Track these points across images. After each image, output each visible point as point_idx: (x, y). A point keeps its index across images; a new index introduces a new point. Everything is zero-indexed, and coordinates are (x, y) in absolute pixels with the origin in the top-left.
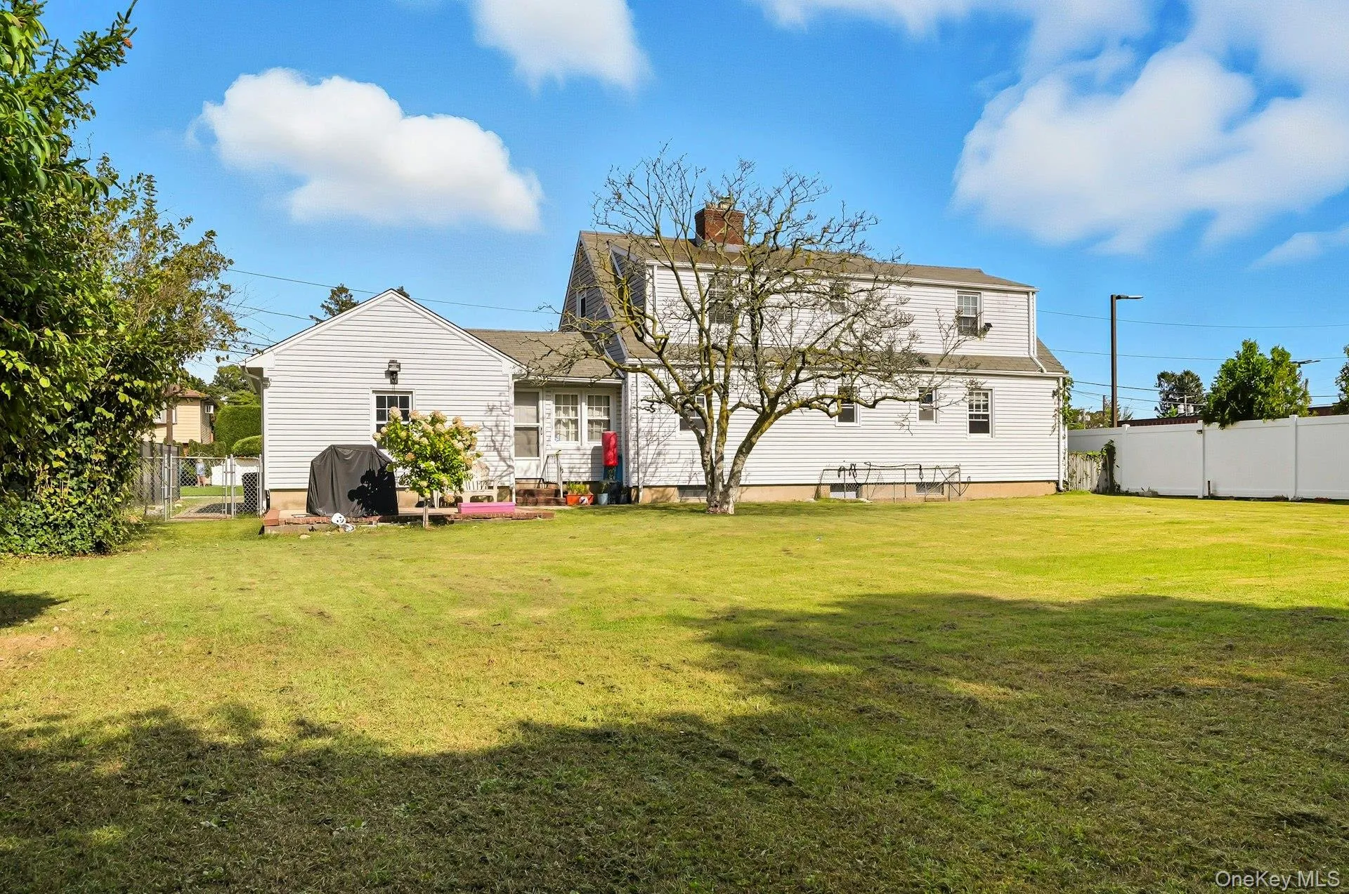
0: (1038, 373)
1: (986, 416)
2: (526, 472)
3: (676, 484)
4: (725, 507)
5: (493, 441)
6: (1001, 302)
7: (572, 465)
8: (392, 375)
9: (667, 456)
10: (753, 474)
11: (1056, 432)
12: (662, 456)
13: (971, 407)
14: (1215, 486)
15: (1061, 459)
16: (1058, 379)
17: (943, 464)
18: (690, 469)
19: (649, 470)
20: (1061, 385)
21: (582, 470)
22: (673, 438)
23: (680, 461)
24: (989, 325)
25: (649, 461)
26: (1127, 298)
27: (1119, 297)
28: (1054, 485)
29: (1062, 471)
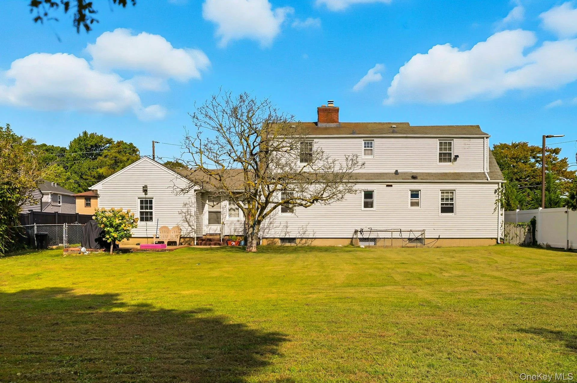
0: (486, 181)
1: (453, 204)
2: (216, 231)
3: (278, 237)
4: (251, 248)
5: (186, 218)
6: (466, 144)
7: (235, 228)
8: (145, 191)
9: (275, 224)
10: (317, 233)
11: (497, 212)
12: (272, 225)
13: (442, 199)
14: (572, 243)
15: (500, 226)
16: (498, 183)
17: (414, 229)
18: (285, 230)
19: (266, 230)
20: (500, 187)
21: (240, 230)
22: (278, 216)
23: (281, 226)
24: (457, 156)
25: (266, 226)
26: (553, 137)
27: (547, 137)
28: (495, 241)
29: (500, 233)
